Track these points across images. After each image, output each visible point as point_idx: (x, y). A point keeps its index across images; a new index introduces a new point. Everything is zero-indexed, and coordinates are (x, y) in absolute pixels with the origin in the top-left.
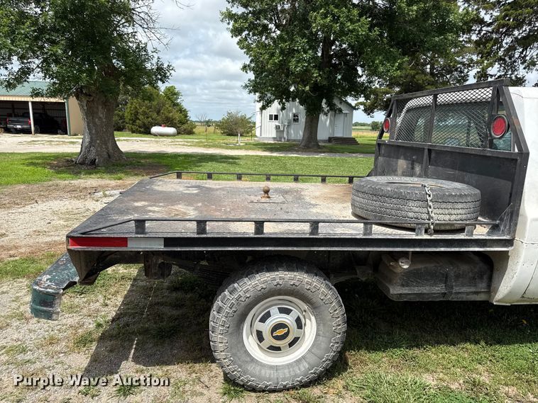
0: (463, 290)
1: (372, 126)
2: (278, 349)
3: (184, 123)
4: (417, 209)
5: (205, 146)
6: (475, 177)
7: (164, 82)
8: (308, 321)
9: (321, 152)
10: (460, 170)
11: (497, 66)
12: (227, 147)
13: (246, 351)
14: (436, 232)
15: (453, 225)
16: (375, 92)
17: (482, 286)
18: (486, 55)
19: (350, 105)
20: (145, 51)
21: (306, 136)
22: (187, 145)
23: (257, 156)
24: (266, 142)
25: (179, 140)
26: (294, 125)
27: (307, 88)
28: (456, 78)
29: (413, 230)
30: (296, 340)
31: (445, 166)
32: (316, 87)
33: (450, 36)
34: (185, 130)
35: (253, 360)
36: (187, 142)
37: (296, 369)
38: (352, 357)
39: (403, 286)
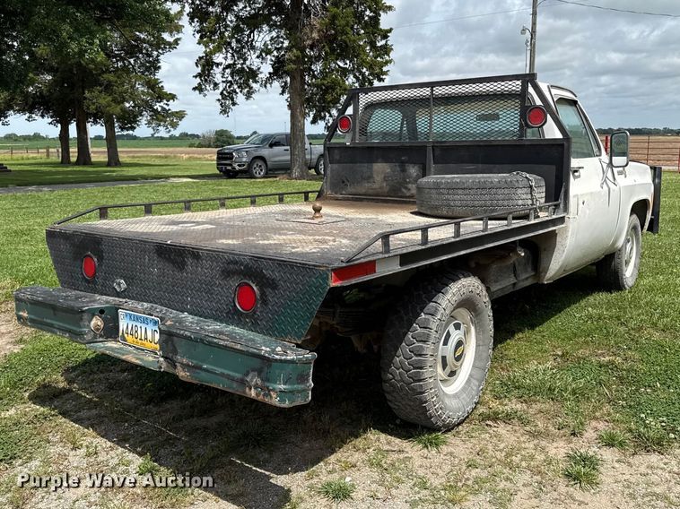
0: (523, 276)
10: (485, 162)
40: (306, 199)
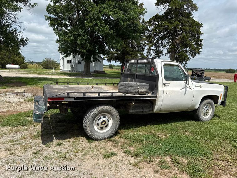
0: (147, 110)
1: (109, 66)
2: (103, 128)
3: (23, 63)
4: (135, 89)
5: (38, 74)
6: (148, 81)
7: (24, 46)
8: (110, 120)
9: (92, 77)
10: (145, 80)
11: (154, 46)
12: (48, 74)
13: (94, 129)
14: (140, 95)
15: (143, 93)
16: (111, 53)
17: (151, 109)
18: (150, 42)
19: (101, 57)
20: (15, 32)
21: (85, 70)
22: (28, 74)
23: (65, 78)
24: (66, 72)
25: (23, 71)
26: (79, 65)
27: (85, 51)
28: (140, 49)
29: (135, 94)
30: (107, 125)
31: (141, 79)
32: (89, 51)
33: (138, 34)
34: (23, 66)
35: (96, 131)
36: (27, 72)
37: (108, 133)
38: (120, 131)
39: (133, 110)
40: (114, 85)
